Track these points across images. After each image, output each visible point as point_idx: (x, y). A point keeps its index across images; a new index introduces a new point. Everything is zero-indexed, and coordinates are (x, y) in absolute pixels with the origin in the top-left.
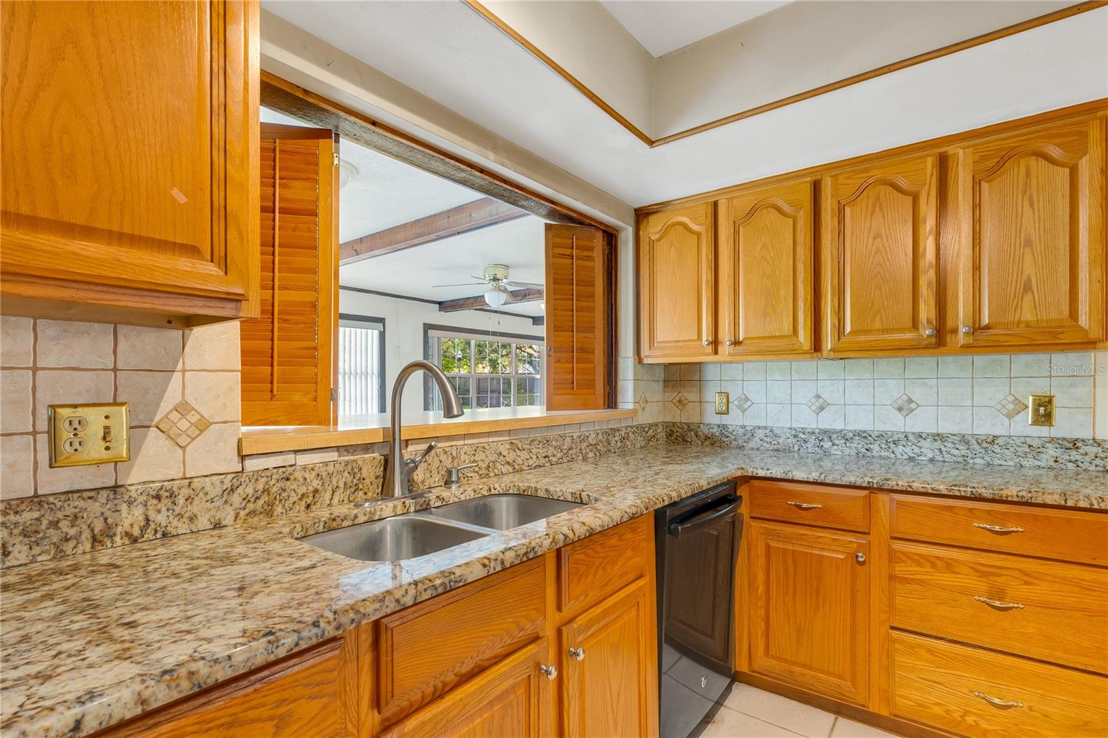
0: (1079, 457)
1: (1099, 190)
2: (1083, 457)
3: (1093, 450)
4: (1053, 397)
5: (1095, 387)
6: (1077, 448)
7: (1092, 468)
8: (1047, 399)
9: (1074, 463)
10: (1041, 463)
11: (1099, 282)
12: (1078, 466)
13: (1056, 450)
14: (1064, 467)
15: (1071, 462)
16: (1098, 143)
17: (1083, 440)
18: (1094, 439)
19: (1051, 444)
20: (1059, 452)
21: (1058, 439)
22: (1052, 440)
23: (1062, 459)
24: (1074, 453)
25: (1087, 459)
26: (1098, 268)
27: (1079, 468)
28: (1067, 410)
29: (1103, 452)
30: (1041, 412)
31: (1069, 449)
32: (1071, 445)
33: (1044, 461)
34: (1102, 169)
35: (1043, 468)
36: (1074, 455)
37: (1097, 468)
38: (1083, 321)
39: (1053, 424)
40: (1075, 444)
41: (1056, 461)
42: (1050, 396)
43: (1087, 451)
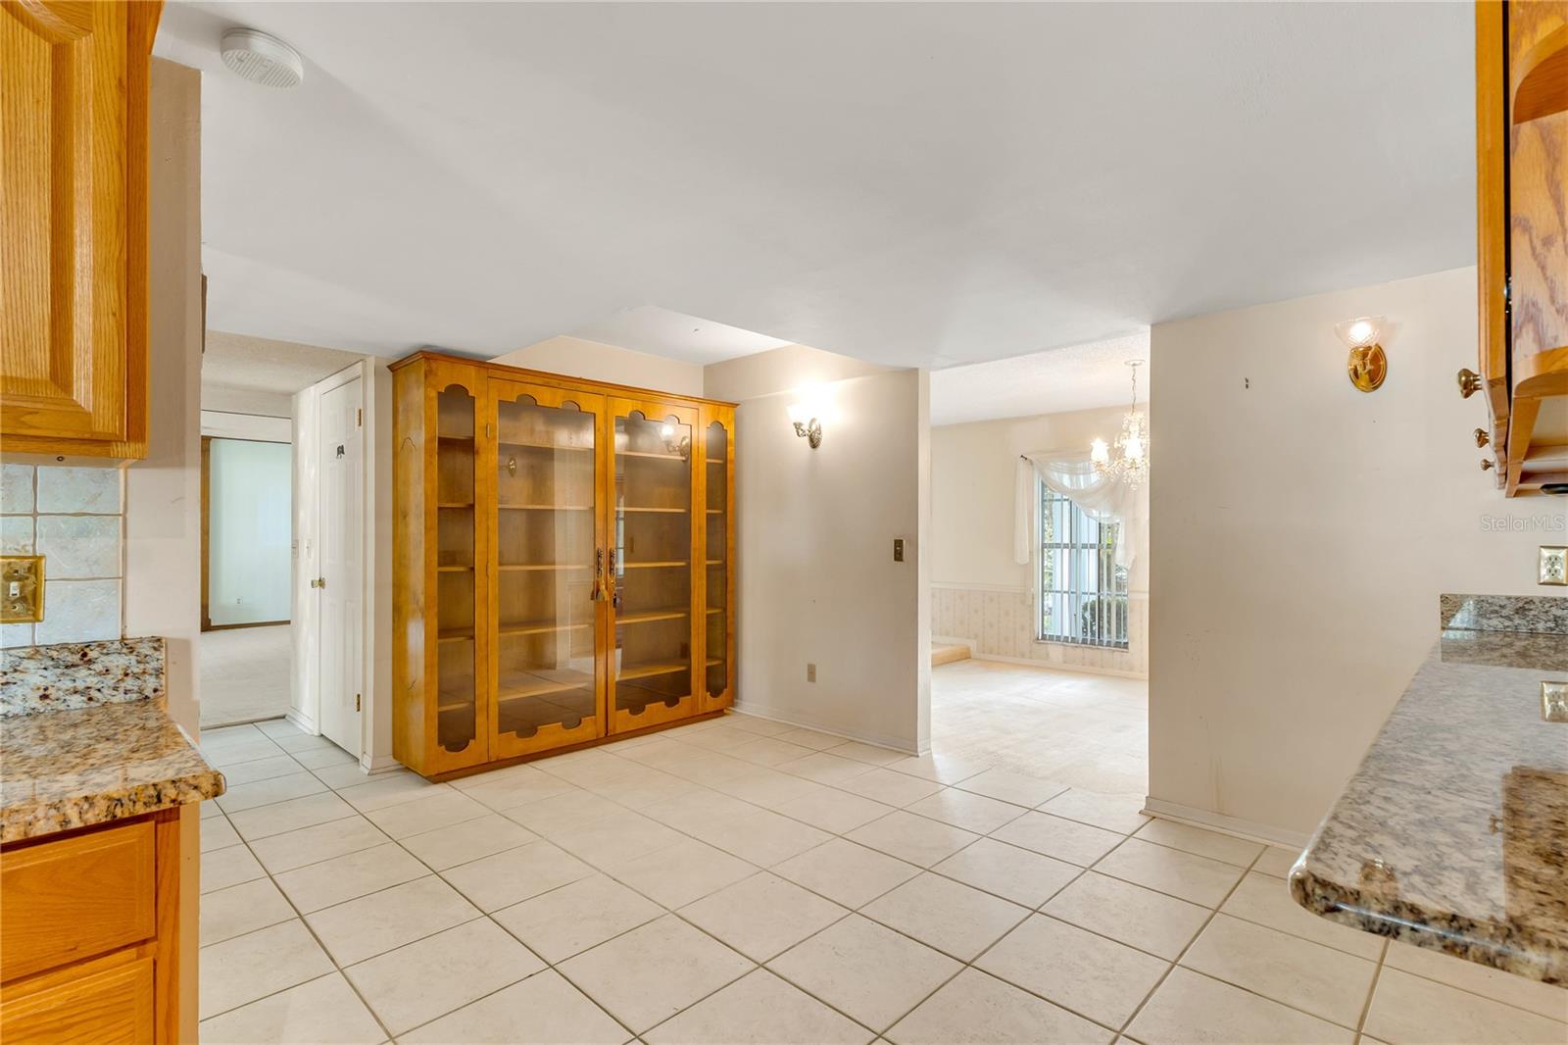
0: (92, 681)
1: (114, 123)
2: (100, 678)
3: (118, 662)
4: (41, 558)
5: (125, 537)
6: (90, 661)
7: (119, 697)
8: (26, 563)
9: (82, 694)
10: (10, 708)
11: (114, 314)
12: (90, 699)
13: (45, 673)
14: (62, 707)
15: (76, 692)
16: (113, 24)
17: (101, 645)
18: (123, 639)
19: (32, 662)
20: (51, 675)
21: (48, 647)
22: (36, 652)
23: (59, 689)
24: (83, 672)
25: (110, 680)
26: (113, 286)
27: (92, 704)
28: (70, 586)
29: (139, 662)
30: (12, 592)
31: (73, 666)
32: (76, 658)
33: (18, 701)
34: (120, 81)
35: (16, 716)
36: (84, 677)
37: (128, 696)
38: (83, 391)
39: (41, 618)
40: (84, 654)
41: (44, 697)
42: (35, 557)
43: (108, 664)
